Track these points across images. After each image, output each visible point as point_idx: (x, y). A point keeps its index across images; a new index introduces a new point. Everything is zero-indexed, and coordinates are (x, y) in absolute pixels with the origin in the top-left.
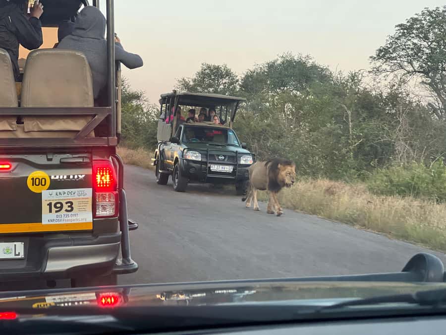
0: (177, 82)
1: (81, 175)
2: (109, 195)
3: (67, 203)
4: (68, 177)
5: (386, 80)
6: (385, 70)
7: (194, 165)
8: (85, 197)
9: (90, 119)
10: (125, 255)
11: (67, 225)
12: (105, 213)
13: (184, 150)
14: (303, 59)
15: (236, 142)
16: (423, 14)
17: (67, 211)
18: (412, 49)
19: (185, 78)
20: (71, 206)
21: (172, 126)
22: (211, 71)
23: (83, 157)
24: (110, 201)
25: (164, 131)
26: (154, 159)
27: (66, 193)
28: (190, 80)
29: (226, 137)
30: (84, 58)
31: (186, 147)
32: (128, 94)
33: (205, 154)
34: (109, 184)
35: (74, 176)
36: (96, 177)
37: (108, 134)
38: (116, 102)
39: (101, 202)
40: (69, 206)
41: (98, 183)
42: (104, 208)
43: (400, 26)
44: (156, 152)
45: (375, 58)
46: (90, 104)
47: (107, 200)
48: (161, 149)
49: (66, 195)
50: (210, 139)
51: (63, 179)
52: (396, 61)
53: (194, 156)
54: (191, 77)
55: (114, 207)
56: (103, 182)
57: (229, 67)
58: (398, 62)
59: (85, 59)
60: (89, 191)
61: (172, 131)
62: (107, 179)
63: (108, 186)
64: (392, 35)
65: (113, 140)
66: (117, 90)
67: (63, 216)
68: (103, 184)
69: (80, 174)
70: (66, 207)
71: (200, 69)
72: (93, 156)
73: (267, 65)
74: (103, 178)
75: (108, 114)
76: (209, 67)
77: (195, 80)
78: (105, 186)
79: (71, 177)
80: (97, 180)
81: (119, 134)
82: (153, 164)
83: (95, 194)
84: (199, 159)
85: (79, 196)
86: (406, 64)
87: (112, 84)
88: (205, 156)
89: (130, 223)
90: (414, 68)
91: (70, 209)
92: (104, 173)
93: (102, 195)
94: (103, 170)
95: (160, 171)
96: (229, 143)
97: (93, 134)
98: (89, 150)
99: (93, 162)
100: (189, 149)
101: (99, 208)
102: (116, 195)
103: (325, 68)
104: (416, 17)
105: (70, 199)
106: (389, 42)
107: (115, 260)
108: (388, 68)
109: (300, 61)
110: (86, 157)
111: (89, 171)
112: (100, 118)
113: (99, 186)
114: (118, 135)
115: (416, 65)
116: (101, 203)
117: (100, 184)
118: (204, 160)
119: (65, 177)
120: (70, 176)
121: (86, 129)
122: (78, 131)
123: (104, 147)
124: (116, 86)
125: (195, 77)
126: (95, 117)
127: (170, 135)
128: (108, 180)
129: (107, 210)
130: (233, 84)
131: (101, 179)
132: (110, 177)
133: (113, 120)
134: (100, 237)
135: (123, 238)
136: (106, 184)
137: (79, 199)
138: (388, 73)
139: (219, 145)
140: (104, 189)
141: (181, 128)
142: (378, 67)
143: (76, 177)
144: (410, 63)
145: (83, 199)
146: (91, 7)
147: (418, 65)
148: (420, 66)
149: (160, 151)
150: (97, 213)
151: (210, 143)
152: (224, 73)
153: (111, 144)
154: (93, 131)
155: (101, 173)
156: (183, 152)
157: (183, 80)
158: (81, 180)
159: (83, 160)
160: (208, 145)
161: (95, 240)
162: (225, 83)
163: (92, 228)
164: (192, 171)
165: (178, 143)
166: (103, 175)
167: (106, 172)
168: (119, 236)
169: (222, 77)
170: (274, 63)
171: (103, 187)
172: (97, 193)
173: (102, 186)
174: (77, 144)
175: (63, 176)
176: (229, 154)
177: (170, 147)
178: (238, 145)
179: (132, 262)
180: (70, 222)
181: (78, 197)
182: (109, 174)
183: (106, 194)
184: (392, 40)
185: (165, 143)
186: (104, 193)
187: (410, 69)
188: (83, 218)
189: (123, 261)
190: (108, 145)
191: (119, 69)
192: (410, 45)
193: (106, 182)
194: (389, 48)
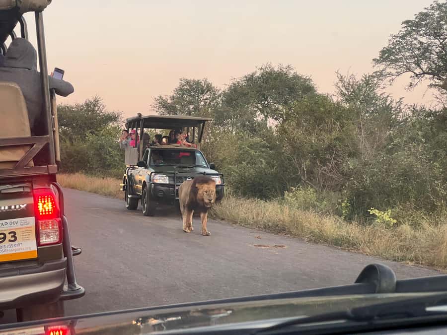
0: (153, 101)
1: (23, 205)
2: (52, 222)
3: (10, 233)
4: (10, 207)
5: (391, 84)
6: (390, 74)
7: (162, 188)
8: (29, 226)
9: (28, 149)
10: (71, 281)
11: (11, 255)
12: (49, 240)
13: (151, 174)
14: (284, 70)
15: (204, 163)
16: (433, 8)
17: (10, 241)
18: (419, 49)
19: (162, 96)
20: (14, 236)
21: (139, 150)
22: (191, 86)
23: (23, 187)
24: (53, 228)
25: (131, 155)
26: (123, 185)
27: (9, 223)
28: (168, 98)
29: (194, 158)
30: (17, 89)
31: (153, 171)
32: (104, 115)
33: (173, 177)
34: (51, 211)
35: (15, 206)
36: (38, 206)
37: (48, 162)
38: (53, 130)
39: (44, 229)
40: (12, 237)
41: (40, 211)
42: (48, 236)
43: (407, 22)
44: (125, 177)
45: (378, 60)
46: (28, 134)
47: (50, 228)
48: (129, 174)
49: (9, 225)
50: (178, 161)
51: (5, 209)
52: (401, 63)
53: (162, 179)
54: (170, 94)
55: (58, 233)
56: (45, 210)
57: (209, 81)
58: (405, 63)
59: (19, 90)
60: (31, 220)
61: (139, 155)
62: (49, 206)
63: (50, 213)
64: (396, 33)
65: (53, 167)
66: (54, 118)
67: (6, 246)
68: (45, 212)
69: (21, 204)
70: (9, 237)
71: (179, 86)
72: (34, 186)
73: (245, 79)
74: (45, 206)
75: (46, 142)
76: (188, 83)
77: (173, 97)
78: (47, 213)
79: (13, 207)
80: (38, 208)
81: (59, 161)
82: (122, 189)
83: (38, 222)
84: (167, 182)
85: (22, 225)
86: (413, 65)
87: (48, 113)
88: (172, 179)
89: (73, 249)
90: (422, 70)
91: (13, 239)
92: (46, 201)
93: (45, 222)
94: (44, 198)
95: (129, 196)
96: (197, 164)
97: (32, 164)
98: (30, 179)
99: (34, 191)
100: (156, 173)
101: (42, 236)
102: (60, 222)
103: (308, 78)
104: (425, 11)
105: (12, 229)
106: (391, 43)
107: (62, 286)
108: (394, 71)
109: (280, 72)
110: (26, 187)
111: (31, 200)
112: (38, 147)
113: (41, 214)
114: (57, 162)
115: (424, 66)
116: (44, 231)
117: (42, 212)
118: (172, 183)
119: (7, 208)
120: (11, 206)
121: (24, 159)
122: (18, 161)
123: (43, 176)
124: (52, 115)
125: (172, 94)
126: (33, 146)
127: (137, 160)
128: (50, 208)
129: (51, 237)
130: (215, 99)
131: (43, 207)
132: (52, 204)
133: (52, 148)
134: (45, 264)
135: (68, 265)
136: (49, 212)
137: (22, 228)
138: (394, 77)
139: (186, 167)
140: (47, 217)
141: (148, 151)
142: (382, 71)
143: (17, 207)
144: (418, 64)
145: (26, 228)
146: (18, 38)
147: (426, 67)
148: (428, 67)
149: (128, 176)
150: (41, 241)
151: (178, 165)
152: (204, 89)
153: (51, 172)
154: (32, 160)
155: (43, 201)
156: (150, 176)
157: (160, 97)
158: (23, 210)
159: (24, 190)
160: (175, 167)
161: (42, 268)
162: (207, 99)
163: (37, 257)
164: (160, 194)
165: (146, 167)
166: (44, 203)
167: (48, 200)
168: (64, 262)
169: (202, 93)
170: (252, 76)
171: (46, 215)
172: (40, 222)
173: (44, 214)
174: (16, 174)
175: (5, 207)
176: (197, 175)
177: (138, 171)
178: (206, 165)
179: (78, 287)
180: (14, 252)
181: (21, 227)
182: (51, 202)
183: (49, 222)
184: (395, 40)
185: (133, 168)
186: (47, 221)
187: (418, 71)
188: (27, 246)
189: (69, 287)
190: (48, 172)
191: (54, 98)
192: (415, 44)
193: (49, 209)
194: (393, 48)
